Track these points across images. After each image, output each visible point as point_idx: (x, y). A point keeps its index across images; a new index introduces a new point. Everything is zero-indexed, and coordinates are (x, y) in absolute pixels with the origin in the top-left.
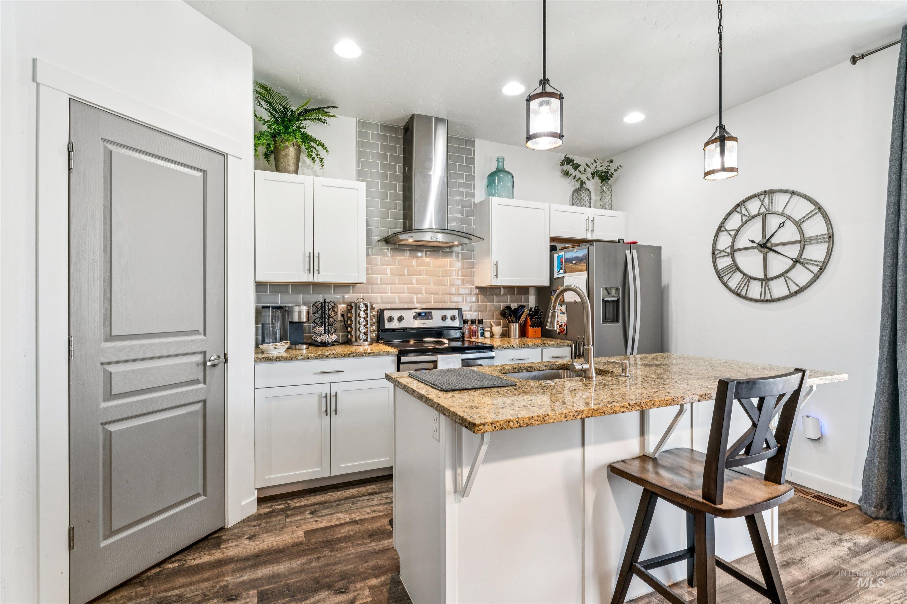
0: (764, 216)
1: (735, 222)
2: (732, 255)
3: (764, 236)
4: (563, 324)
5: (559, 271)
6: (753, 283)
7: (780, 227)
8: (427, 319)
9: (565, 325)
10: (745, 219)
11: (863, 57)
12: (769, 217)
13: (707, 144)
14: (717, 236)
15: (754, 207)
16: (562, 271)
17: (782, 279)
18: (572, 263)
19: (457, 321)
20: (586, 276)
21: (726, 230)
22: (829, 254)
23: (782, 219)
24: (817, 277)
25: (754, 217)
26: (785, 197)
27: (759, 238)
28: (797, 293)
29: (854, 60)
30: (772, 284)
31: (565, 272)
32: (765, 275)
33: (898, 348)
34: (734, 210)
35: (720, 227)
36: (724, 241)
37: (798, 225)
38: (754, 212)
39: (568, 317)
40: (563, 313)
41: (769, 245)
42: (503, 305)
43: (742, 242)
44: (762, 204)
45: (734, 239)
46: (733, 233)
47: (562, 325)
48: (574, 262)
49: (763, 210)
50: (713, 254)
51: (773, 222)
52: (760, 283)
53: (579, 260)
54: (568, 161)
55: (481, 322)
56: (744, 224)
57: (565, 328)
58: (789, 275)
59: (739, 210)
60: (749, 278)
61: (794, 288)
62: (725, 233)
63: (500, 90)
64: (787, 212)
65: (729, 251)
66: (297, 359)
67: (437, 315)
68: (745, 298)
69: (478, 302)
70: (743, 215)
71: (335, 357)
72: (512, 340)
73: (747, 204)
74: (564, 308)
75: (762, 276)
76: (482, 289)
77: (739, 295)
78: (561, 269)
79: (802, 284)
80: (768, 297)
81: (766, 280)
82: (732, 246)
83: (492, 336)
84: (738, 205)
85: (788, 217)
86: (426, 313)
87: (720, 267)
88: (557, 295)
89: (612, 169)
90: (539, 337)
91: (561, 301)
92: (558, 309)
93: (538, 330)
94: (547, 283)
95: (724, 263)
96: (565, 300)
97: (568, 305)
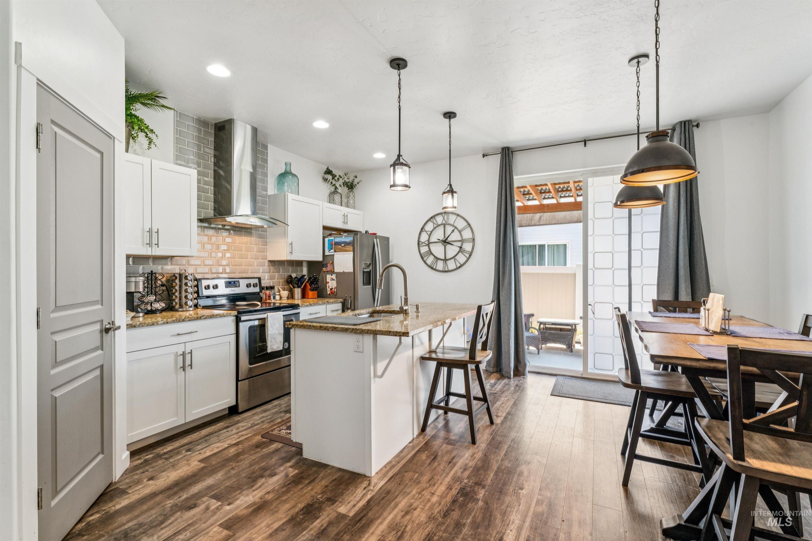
0: (445, 225)
1: (429, 227)
2: (428, 245)
3: (445, 237)
4: (333, 287)
5: (330, 250)
6: (439, 262)
7: (452, 232)
8: (236, 287)
9: (335, 288)
10: (435, 226)
11: (487, 155)
12: (447, 226)
14: (420, 234)
15: (439, 220)
16: (333, 251)
17: (453, 260)
18: (341, 245)
19: (258, 288)
20: (352, 255)
21: (425, 231)
22: (473, 248)
23: (453, 228)
24: (468, 259)
25: (439, 225)
26: (455, 217)
27: (442, 238)
28: (460, 267)
29: (484, 156)
30: (448, 262)
31: (335, 251)
32: (445, 257)
33: (500, 293)
34: (429, 220)
35: (422, 229)
36: (424, 237)
37: (460, 232)
38: (440, 222)
39: (337, 282)
40: (333, 280)
41: (447, 241)
42: (286, 275)
43: (433, 239)
44: (444, 219)
45: (430, 236)
46: (429, 233)
47: (332, 288)
48: (343, 245)
49: (444, 222)
50: (418, 244)
51: (449, 229)
52: (442, 262)
53: (347, 244)
54: (328, 172)
55: (272, 288)
56: (435, 228)
57: (336, 290)
58: (456, 258)
59: (432, 220)
60: (437, 259)
61: (458, 265)
62: (425, 232)
63: (312, 123)
64: (455, 225)
65: (427, 243)
66: (158, 324)
67: (243, 283)
68: (435, 270)
69: (270, 273)
70: (434, 223)
71: (190, 320)
72: (296, 300)
73: (436, 217)
74: (334, 276)
75: (444, 258)
76: (272, 262)
77: (432, 268)
78: (332, 249)
79: (462, 263)
80: (447, 269)
81: (445, 260)
82: (429, 240)
83: (281, 298)
84: (432, 218)
85: (456, 228)
86: (234, 282)
87: (422, 252)
88: (329, 268)
89: (356, 182)
90: (317, 297)
91: (332, 272)
92: (329, 277)
93: (316, 293)
94: (320, 259)
95: (424, 249)
96: (336, 270)
97: (338, 274)
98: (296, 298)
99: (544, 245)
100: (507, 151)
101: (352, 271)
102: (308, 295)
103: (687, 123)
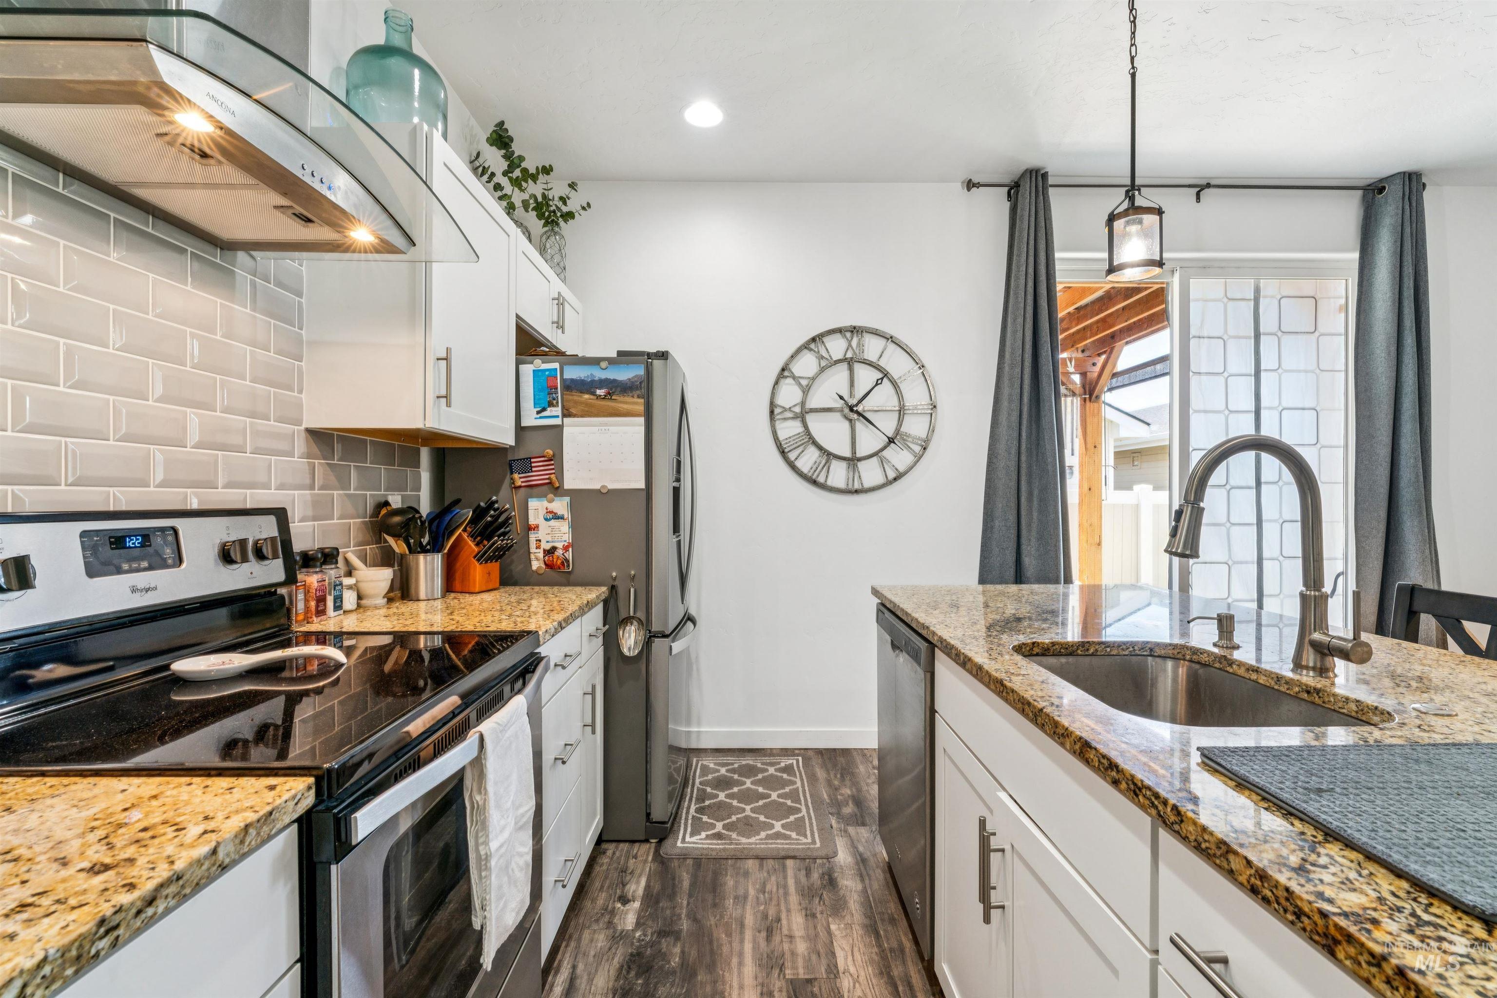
0: (852, 364)
2: (801, 417)
3: (853, 395)
4: (560, 545)
5: (544, 410)
6: (835, 464)
7: (877, 384)
9: (566, 548)
10: (823, 363)
11: (975, 185)
12: (857, 367)
14: (777, 383)
15: (836, 347)
16: (557, 411)
17: (876, 459)
18: (594, 394)
19: (279, 563)
20: (642, 430)
21: (794, 378)
22: (932, 430)
23: (876, 375)
24: (917, 459)
25: (836, 362)
26: (879, 343)
28: (895, 479)
29: (970, 185)
30: (861, 465)
31: (566, 414)
32: (854, 451)
34: (805, 346)
35: (783, 370)
36: (789, 395)
37: (897, 386)
38: (837, 355)
39: (574, 527)
40: (557, 517)
41: (860, 408)
43: (818, 399)
44: (850, 345)
45: (806, 391)
46: (805, 382)
47: (554, 549)
48: (600, 392)
49: (849, 355)
50: (772, 412)
51: (865, 375)
52: (844, 464)
53: (626, 388)
54: (499, 138)
55: (329, 556)
56: (822, 370)
57: (569, 555)
58: (885, 454)
59: (813, 346)
60: (829, 456)
61: (891, 475)
62: (790, 381)
64: (882, 363)
65: (798, 409)
68: (823, 487)
70: (820, 356)
72: (422, 605)
73: (825, 339)
74: (560, 506)
75: (847, 454)
76: (320, 439)
77: (815, 483)
78: (551, 404)
79: (901, 469)
80: (857, 486)
81: (853, 461)
82: (803, 403)
83: (362, 600)
84: (813, 340)
85: (885, 374)
86: (146, 536)
87: (782, 435)
88: (538, 476)
90: (497, 585)
91: (555, 488)
92: (537, 508)
93: (495, 567)
94: (509, 440)
95: (789, 429)
96: (569, 483)
97: (578, 497)
98: (422, 595)
100: (1040, 178)
101: (642, 485)
102: (465, 578)
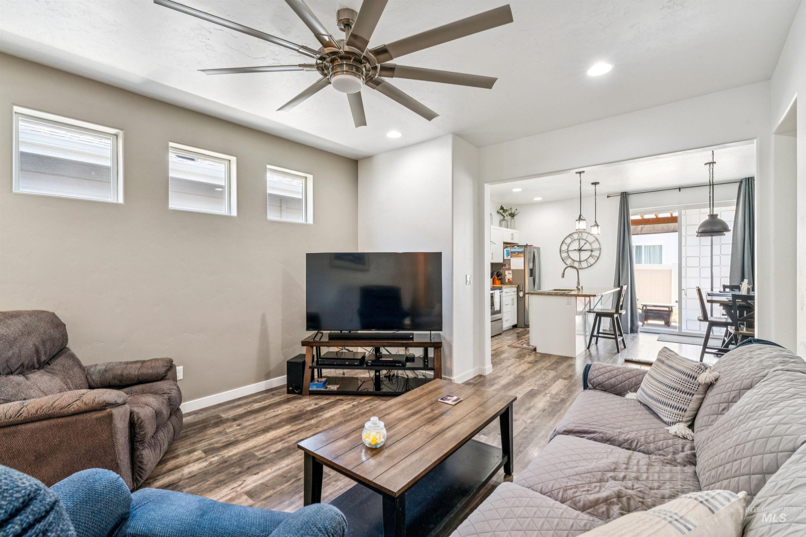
0: (579, 240)
1: (568, 241)
2: (568, 252)
3: (579, 247)
5: (508, 256)
6: (575, 263)
7: (585, 244)
11: (610, 197)
12: (581, 240)
13: (592, 226)
14: (561, 245)
15: (576, 236)
16: (510, 256)
17: (586, 261)
18: (515, 254)
20: (523, 259)
22: (600, 254)
23: (585, 242)
24: (596, 261)
25: (575, 240)
26: (587, 234)
27: (577, 248)
29: (608, 197)
30: (582, 263)
32: (580, 260)
33: (620, 282)
34: (568, 236)
35: (563, 242)
36: (564, 247)
37: (590, 244)
38: (576, 238)
39: (512, 275)
40: (510, 274)
41: (581, 250)
43: (571, 248)
44: (579, 236)
45: (568, 246)
46: (568, 245)
47: (509, 279)
49: (579, 238)
50: (560, 251)
51: (582, 242)
52: (578, 263)
53: (521, 253)
54: (502, 208)
56: (572, 242)
57: (512, 280)
58: (588, 260)
59: (570, 236)
60: (574, 261)
61: (589, 265)
62: (565, 244)
64: (587, 239)
65: (566, 251)
70: (572, 239)
73: (573, 235)
74: (510, 272)
75: (579, 260)
79: (592, 263)
80: (581, 267)
81: (580, 262)
82: (568, 249)
84: (570, 235)
85: (587, 241)
87: (563, 256)
88: (507, 267)
89: (516, 213)
90: (500, 284)
91: (509, 269)
92: (507, 272)
93: (500, 281)
94: (502, 261)
95: (564, 255)
96: (512, 268)
97: (513, 271)
99: (641, 246)
100: (625, 194)
101: (523, 268)
102: (496, 282)
103: (750, 179)
